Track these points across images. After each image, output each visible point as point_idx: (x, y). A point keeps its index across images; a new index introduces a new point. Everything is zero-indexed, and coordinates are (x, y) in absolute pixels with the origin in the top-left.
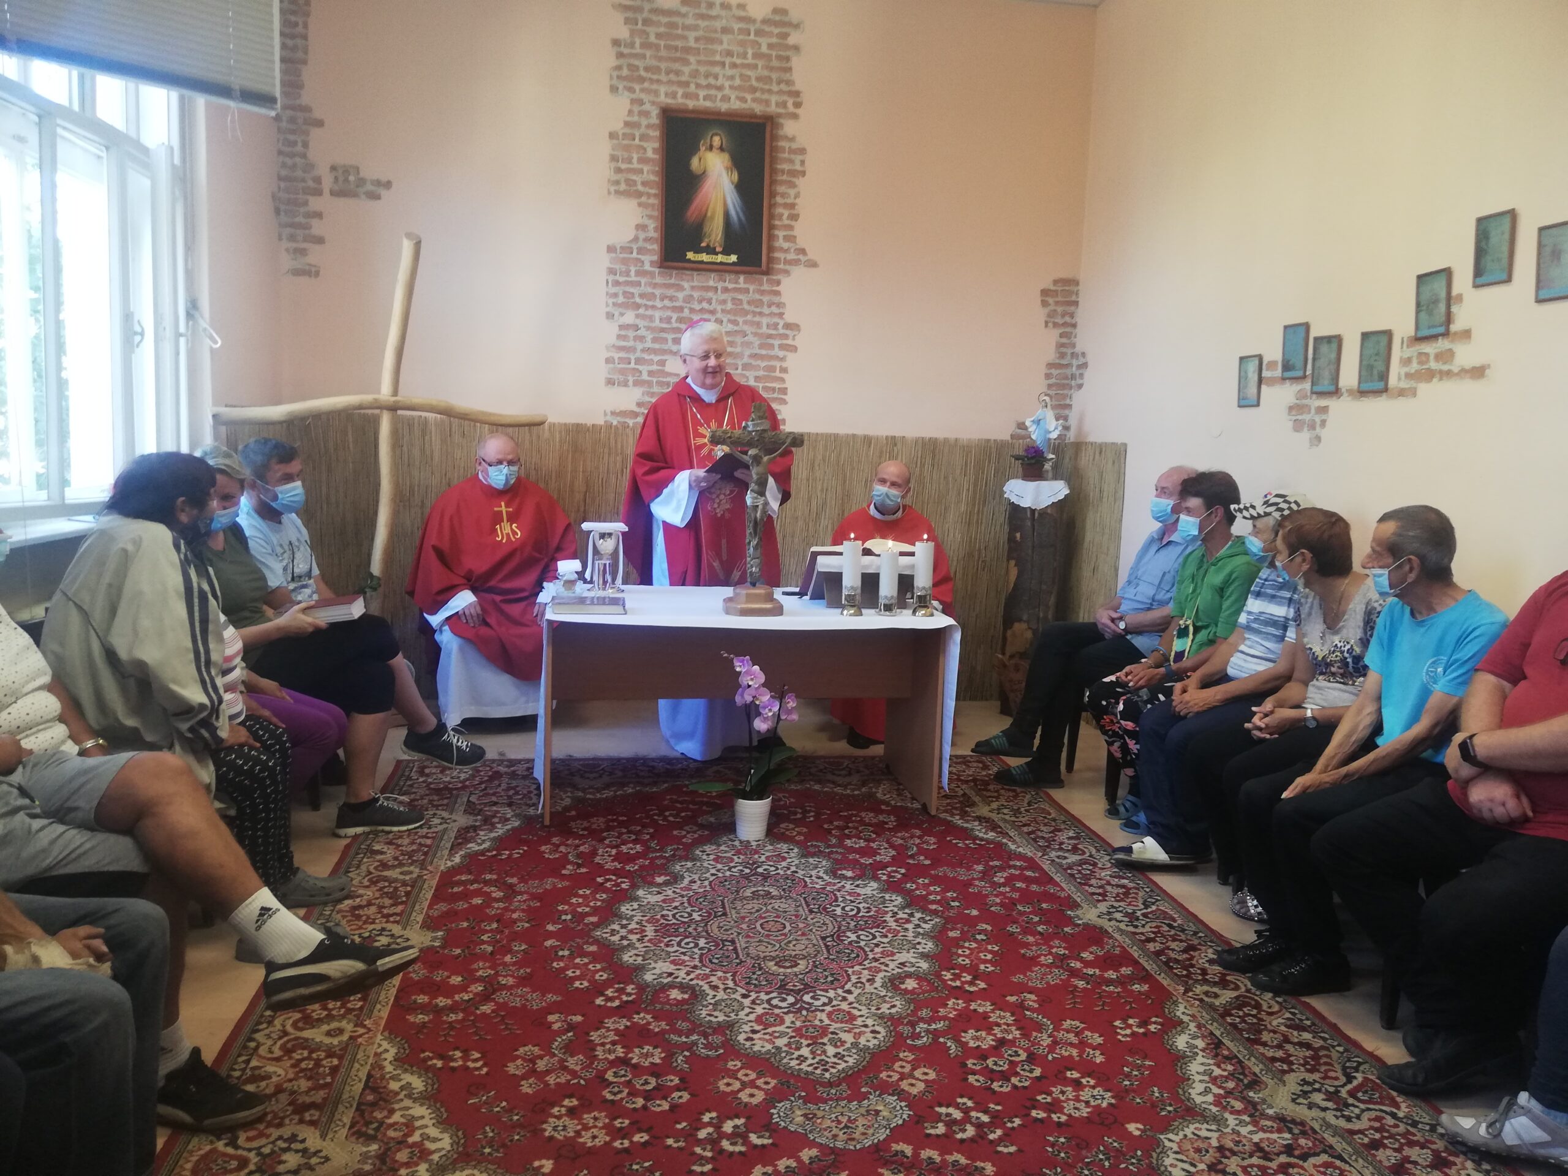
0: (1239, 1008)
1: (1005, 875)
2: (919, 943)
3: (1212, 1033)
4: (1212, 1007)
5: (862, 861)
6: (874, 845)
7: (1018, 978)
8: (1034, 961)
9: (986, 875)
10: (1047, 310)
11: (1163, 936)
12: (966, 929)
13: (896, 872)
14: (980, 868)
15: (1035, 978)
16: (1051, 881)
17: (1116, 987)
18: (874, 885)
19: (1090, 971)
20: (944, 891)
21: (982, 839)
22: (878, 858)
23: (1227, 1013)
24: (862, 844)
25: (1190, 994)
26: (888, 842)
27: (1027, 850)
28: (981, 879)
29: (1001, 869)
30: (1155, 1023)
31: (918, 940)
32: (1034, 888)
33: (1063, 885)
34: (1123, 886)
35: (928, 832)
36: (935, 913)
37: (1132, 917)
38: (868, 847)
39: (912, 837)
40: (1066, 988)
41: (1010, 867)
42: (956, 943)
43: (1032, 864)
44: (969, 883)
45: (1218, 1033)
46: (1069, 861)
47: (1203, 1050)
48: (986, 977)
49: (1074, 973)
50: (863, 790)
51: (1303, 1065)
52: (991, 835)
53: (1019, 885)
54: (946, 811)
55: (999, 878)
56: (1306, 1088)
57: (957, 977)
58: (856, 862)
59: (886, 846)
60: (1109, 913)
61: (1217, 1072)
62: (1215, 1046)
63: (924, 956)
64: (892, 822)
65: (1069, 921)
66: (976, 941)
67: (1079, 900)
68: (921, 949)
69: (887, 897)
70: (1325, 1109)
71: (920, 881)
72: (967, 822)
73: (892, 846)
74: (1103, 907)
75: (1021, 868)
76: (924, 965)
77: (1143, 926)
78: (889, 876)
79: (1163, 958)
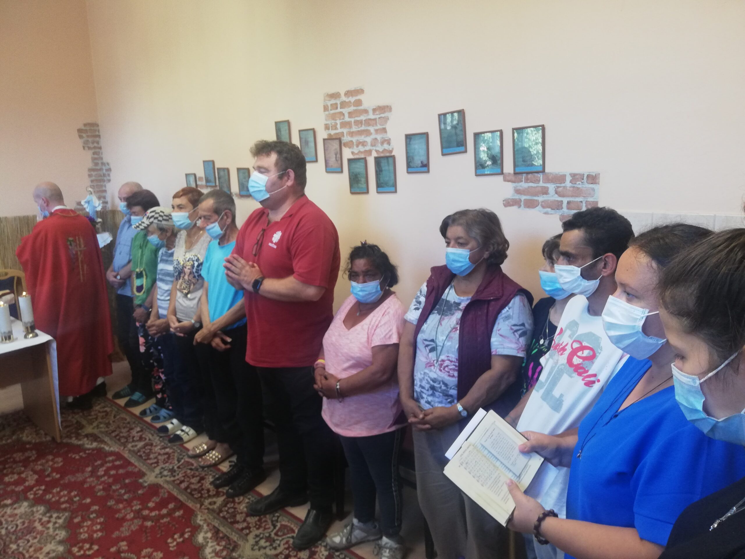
0: (225, 506)
1: (104, 468)
2: (57, 535)
3: (214, 527)
4: (213, 510)
5: (17, 489)
6: (23, 476)
7: (116, 534)
8: (123, 519)
9: (93, 473)
10: (82, 140)
11: (188, 477)
12: (84, 513)
13: (39, 489)
14: (89, 469)
15: (125, 531)
16: (130, 463)
17: (167, 518)
18: (25, 504)
19: (153, 514)
20: (69, 493)
21: (89, 449)
22: (27, 484)
23: (221, 511)
24: (16, 477)
25: (203, 507)
26: (32, 470)
27: (115, 448)
28: (91, 476)
29: (102, 465)
30: (188, 532)
31: (57, 532)
32: (121, 471)
33: (136, 464)
34: (167, 454)
35: (56, 455)
36: (65, 510)
37: (172, 471)
38: (20, 478)
39: (47, 461)
40: (142, 529)
41: (106, 462)
42: (79, 525)
43: (118, 456)
44: (84, 482)
45: (217, 525)
46: (138, 447)
47: (211, 538)
48: (97, 541)
49: (146, 518)
50: (14, 437)
51: (255, 527)
52: (95, 445)
53: (113, 472)
54: (67, 437)
55: (101, 472)
56: (258, 539)
57: (81, 548)
58: (13, 491)
59: (31, 473)
60: (161, 473)
61: (218, 548)
62: (216, 534)
63: (61, 542)
64: (33, 454)
65: (141, 486)
66: (90, 519)
67: (144, 470)
68: (58, 538)
69: (35, 509)
70: (265, 548)
71: (55, 491)
72: (80, 440)
73: (35, 472)
74: (157, 470)
75: (113, 461)
76: (61, 549)
77: (178, 474)
78: (35, 494)
79: (189, 491)
